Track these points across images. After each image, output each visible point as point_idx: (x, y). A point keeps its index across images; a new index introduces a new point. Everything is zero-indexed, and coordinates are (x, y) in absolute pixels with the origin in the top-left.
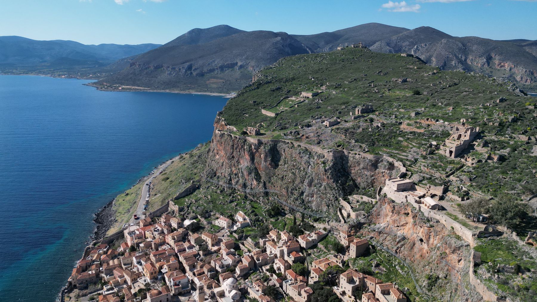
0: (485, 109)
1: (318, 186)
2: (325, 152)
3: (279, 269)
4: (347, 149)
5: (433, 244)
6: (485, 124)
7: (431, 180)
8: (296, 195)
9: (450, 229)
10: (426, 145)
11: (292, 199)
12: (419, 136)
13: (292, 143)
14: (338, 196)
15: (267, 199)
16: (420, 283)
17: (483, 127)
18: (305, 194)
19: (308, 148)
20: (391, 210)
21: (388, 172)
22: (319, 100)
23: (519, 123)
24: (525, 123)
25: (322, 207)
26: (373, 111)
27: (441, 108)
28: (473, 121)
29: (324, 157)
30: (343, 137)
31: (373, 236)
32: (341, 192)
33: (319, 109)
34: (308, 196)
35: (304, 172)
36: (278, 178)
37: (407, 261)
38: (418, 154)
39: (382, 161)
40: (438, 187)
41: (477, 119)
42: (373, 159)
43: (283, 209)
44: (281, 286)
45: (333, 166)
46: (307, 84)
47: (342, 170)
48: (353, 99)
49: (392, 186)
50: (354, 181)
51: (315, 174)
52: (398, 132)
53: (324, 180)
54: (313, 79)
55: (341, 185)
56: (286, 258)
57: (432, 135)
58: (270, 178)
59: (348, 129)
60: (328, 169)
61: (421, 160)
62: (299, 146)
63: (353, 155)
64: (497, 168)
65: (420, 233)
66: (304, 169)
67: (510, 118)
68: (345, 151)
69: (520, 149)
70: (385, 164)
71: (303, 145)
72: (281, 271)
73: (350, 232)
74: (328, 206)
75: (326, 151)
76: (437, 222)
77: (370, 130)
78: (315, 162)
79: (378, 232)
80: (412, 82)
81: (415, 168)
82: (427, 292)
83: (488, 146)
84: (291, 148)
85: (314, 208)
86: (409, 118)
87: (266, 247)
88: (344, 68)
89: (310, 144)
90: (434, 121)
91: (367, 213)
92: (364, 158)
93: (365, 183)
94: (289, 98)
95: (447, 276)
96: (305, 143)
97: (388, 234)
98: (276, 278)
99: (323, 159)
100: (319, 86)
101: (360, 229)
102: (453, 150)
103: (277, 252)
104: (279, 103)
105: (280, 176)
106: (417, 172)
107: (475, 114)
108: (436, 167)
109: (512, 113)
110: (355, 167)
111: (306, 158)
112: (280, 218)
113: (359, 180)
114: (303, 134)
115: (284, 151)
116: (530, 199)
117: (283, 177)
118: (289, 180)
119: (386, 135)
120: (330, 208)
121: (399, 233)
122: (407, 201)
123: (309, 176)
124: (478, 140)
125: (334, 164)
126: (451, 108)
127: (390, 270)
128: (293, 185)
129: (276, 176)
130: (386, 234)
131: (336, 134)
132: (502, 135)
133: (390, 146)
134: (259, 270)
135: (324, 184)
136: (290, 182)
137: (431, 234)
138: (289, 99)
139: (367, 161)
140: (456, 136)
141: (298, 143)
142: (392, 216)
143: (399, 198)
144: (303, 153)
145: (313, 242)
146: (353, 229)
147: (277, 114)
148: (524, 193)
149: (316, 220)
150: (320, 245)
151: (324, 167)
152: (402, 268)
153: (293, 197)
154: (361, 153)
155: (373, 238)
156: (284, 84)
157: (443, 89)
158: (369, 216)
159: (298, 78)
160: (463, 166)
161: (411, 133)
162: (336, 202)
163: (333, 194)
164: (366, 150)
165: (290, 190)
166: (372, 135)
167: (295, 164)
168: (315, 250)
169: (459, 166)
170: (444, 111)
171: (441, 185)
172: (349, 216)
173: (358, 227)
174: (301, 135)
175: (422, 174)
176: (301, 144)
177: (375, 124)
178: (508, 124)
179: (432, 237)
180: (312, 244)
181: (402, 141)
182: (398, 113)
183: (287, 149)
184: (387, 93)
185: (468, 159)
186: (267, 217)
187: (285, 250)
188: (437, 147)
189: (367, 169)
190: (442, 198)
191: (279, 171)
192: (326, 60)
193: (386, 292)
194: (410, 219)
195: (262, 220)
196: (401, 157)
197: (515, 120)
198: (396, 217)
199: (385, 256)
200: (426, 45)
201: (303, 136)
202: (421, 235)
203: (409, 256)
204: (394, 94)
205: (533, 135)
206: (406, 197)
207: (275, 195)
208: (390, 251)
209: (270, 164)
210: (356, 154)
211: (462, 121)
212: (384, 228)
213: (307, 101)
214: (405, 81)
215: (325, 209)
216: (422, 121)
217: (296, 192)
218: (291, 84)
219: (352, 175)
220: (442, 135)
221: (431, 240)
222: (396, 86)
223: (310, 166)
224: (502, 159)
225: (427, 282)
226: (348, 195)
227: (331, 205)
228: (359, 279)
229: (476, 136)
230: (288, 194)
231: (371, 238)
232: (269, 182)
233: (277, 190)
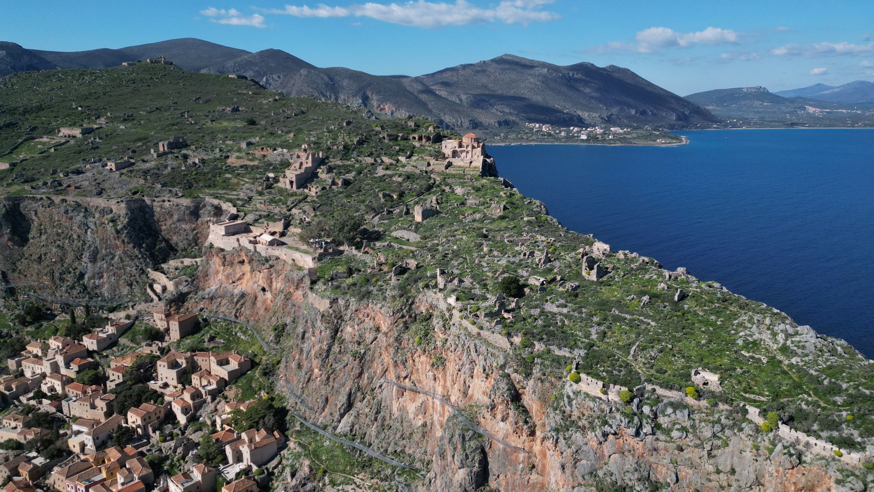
0: (329, 132)
1: (108, 259)
2: (113, 204)
3: (52, 389)
4: (149, 195)
5: (276, 289)
6: (329, 149)
7: (270, 217)
8: (71, 280)
9: (291, 262)
10: (261, 178)
11: (63, 289)
12: (252, 169)
13: (49, 198)
14: (144, 267)
15: (14, 300)
16: (267, 340)
17: (327, 152)
18: (86, 277)
19: (80, 202)
20: (220, 263)
21: (215, 219)
22: (95, 139)
23: (365, 146)
24: (371, 145)
25: (119, 289)
26: (186, 146)
27: (281, 136)
28: (316, 146)
29: (111, 211)
30: (142, 181)
31: (202, 306)
32: (148, 260)
33: (97, 150)
34: (93, 277)
35: (79, 241)
36: (30, 260)
37: (251, 323)
38: (252, 191)
39: (204, 206)
40: (278, 223)
41: (320, 143)
42: (192, 205)
43: (48, 309)
44: (60, 410)
45: (129, 223)
46: (68, 115)
47: (145, 228)
48: (155, 133)
49: (219, 231)
50: (167, 241)
51: (100, 240)
52: (224, 167)
53: (117, 247)
54: (80, 109)
55: (147, 250)
56: (63, 371)
57: (269, 166)
58: (14, 264)
59: (149, 171)
60: (122, 229)
61: (257, 197)
62: (64, 201)
63: (160, 204)
64: (341, 193)
65: (261, 281)
66: (79, 236)
67: (355, 140)
68: (146, 198)
69: (365, 171)
70: (209, 208)
71: (70, 199)
72: (56, 391)
73: (169, 310)
74: (131, 285)
75: (114, 202)
76: (276, 259)
77: (183, 168)
78: (97, 222)
79: (208, 299)
80: (247, 112)
81: (248, 207)
82: (275, 346)
83: (333, 172)
84: (49, 207)
85: (106, 295)
86: (240, 150)
87: (22, 370)
88: (136, 92)
89: (85, 196)
90: (270, 151)
91: (190, 277)
92: (177, 205)
93: (185, 242)
94: (35, 139)
95: (294, 319)
96: (74, 196)
97: (222, 297)
98: (49, 402)
99: (111, 215)
100: (93, 118)
101: (183, 302)
102: (294, 179)
103: (45, 367)
104: (16, 148)
105: (35, 257)
106: (251, 212)
107: (319, 138)
108: (275, 202)
109: (357, 135)
110: (166, 220)
111: (79, 218)
112: (45, 324)
113: (174, 239)
114: (69, 183)
115: (36, 214)
116: (373, 218)
117: (40, 258)
118: (54, 260)
119: (208, 173)
120: (133, 287)
121: (236, 291)
122: (240, 245)
123: (90, 247)
124: (322, 167)
125: (130, 220)
126: (292, 135)
127: (228, 340)
128: (62, 266)
129: (26, 259)
130: (220, 297)
131: (129, 179)
132: (348, 160)
133: (215, 186)
134: (14, 403)
135: (119, 253)
136: (55, 262)
137: (272, 276)
138: (37, 140)
139: (183, 208)
140: (297, 165)
141: (61, 197)
142: (224, 271)
143: (229, 244)
144: (73, 211)
145: (110, 339)
146: (172, 304)
147: (13, 165)
148: (367, 213)
149: (112, 310)
150: (123, 341)
151: (114, 226)
152: (244, 333)
153: (65, 285)
154: (172, 199)
155: (203, 309)
156: (22, 118)
157: (288, 118)
158: (194, 280)
159: (49, 107)
160: (307, 197)
161: (242, 167)
162: (144, 276)
163: (137, 266)
164: (180, 195)
165: (57, 275)
166: (187, 175)
167: (60, 231)
168: (114, 349)
169: (301, 197)
170: (283, 139)
171: (280, 220)
172: (164, 289)
173: (179, 300)
174: (65, 186)
175: (257, 213)
176: (66, 198)
177: (190, 161)
178: (353, 146)
179: (274, 280)
180: (109, 342)
181: (229, 179)
182: (223, 146)
183: (40, 210)
184: (209, 124)
185: (312, 189)
186: (19, 327)
187: (60, 359)
188: (276, 180)
189: (185, 220)
190: (283, 234)
191: (31, 248)
192: (103, 80)
193: (224, 362)
194: (247, 268)
195: (7, 334)
196: (231, 197)
197: (361, 143)
198: (229, 270)
199: (222, 326)
200: (279, 77)
201: (69, 186)
202: (262, 283)
203: (252, 316)
204: (218, 125)
205: (379, 157)
206: (238, 240)
207: (30, 291)
208: (227, 318)
209: (9, 240)
210: (164, 201)
211: (303, 147)
212: (216, 290)
213: (72, 142)
214: (235, 110)
215: (125, 290)
216: (256, 152)
217: (69, 276)
218: (37, 117)
219: (163, 233)
220: (281, 165)
221: (274, 284)
222: (223, 116)
223: (89, 231)
224: (346, 183)
225: (273, 335)
226: (160, 264)
227: (135, 283)
228: (186, 359)
229: (319, 162)
230: (54, 283)
231: (201, 310)
232: (14, 271)
233: (32, 281)
